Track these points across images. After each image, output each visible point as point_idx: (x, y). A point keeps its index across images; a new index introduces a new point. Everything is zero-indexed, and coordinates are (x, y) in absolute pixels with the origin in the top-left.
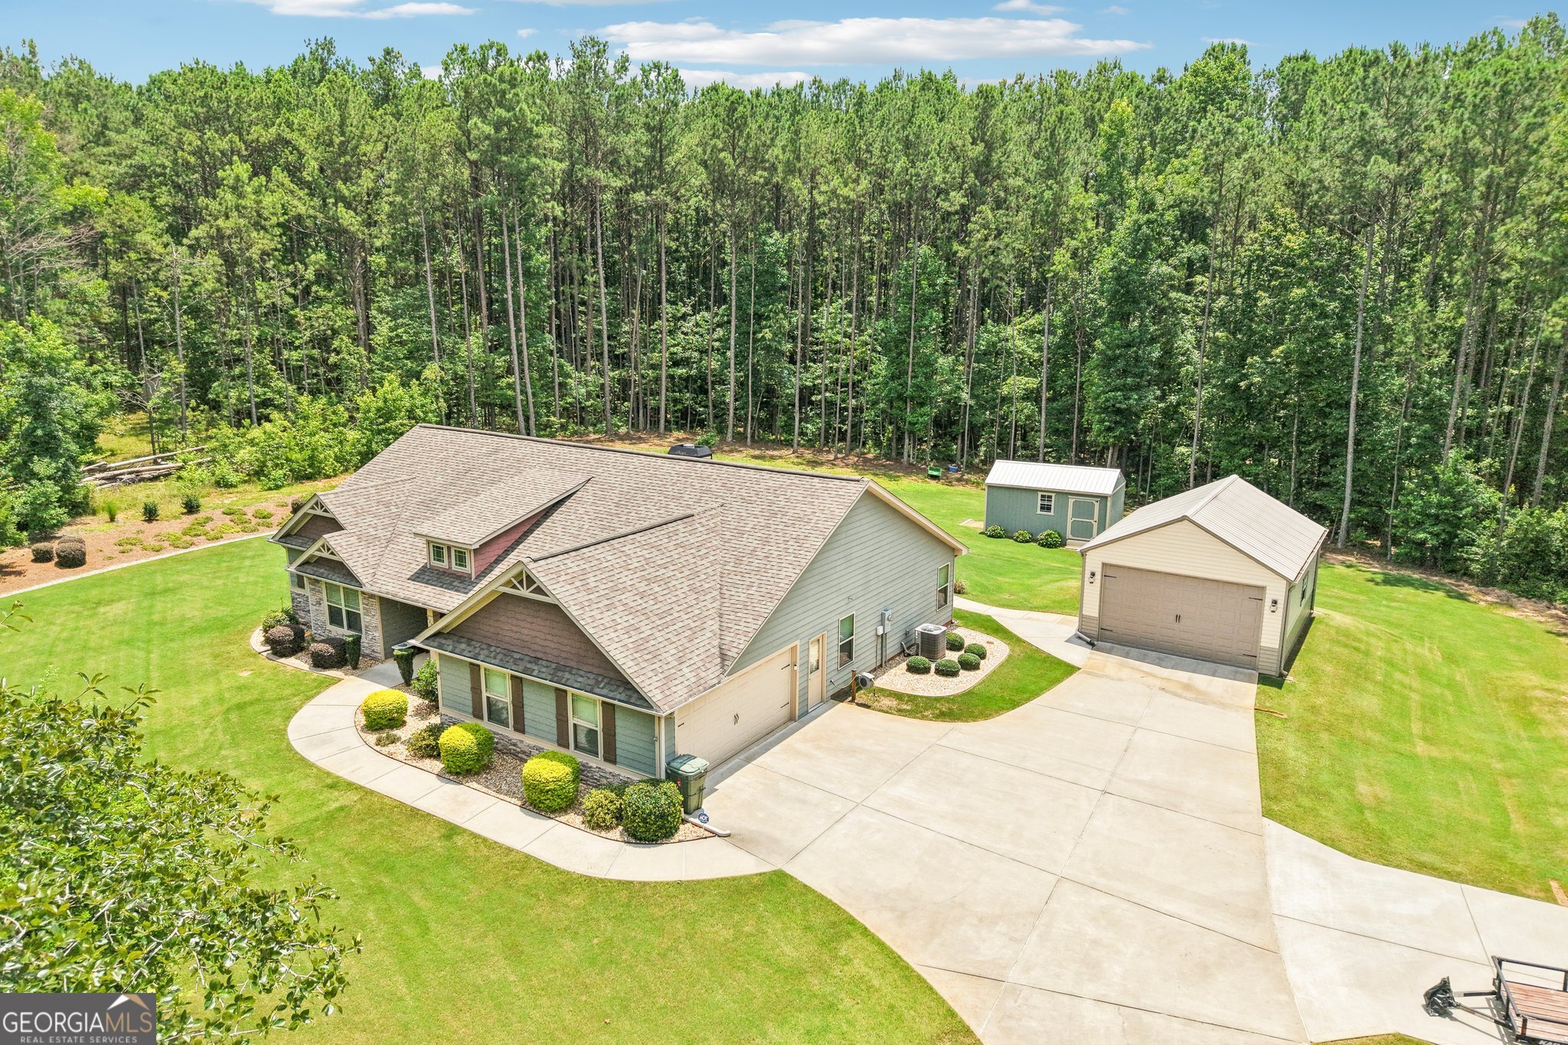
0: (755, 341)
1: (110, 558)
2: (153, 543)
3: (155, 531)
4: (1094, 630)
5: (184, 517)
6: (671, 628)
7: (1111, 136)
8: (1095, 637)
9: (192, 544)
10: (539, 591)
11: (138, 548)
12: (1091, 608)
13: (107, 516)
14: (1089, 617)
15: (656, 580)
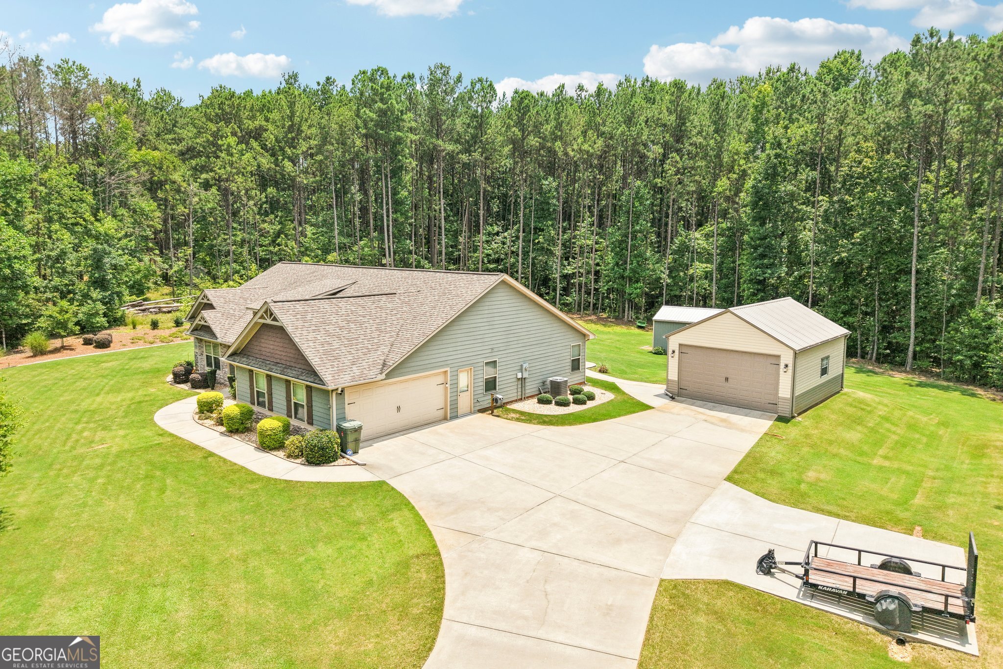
0: (534, 244)
1: (124, 345)
2: (151, 340)
3: (154, 334)
4: (675, 389)
5: (173, 329)
6: (354, 347)
7: (757, 106)
8: (677, 394)
9: (172, 341)
10: (275, 319)
11: (142, 342)
12: (673, 375)
13: (131, 327)
14: (673, 381)
15: (355, 322)
